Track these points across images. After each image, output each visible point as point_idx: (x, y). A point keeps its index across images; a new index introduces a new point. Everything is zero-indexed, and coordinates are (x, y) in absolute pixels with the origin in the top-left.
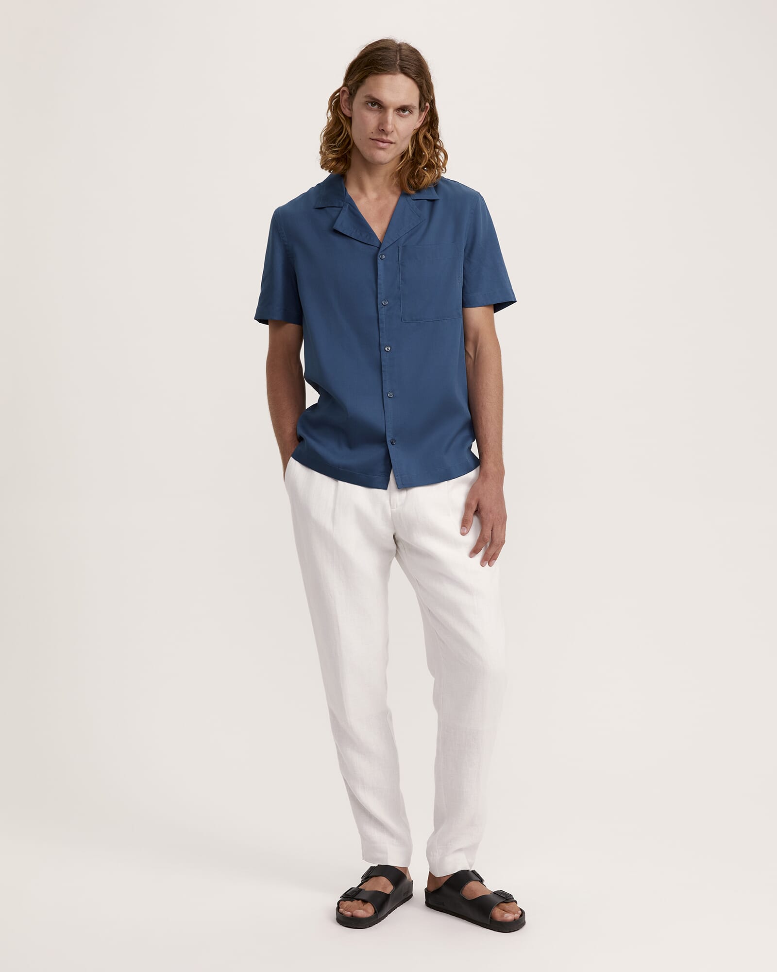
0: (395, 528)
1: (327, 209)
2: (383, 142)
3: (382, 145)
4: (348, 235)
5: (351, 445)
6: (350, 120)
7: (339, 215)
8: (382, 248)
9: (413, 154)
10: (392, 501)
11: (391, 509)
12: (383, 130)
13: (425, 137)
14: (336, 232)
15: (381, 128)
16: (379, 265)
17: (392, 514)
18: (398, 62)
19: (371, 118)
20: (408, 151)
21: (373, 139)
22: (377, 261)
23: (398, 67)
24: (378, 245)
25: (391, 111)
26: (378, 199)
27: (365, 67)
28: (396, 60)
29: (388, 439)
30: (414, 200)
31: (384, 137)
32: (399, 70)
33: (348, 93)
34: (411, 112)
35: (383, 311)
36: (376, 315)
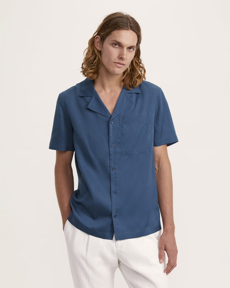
0: (118, 258)
1: (85, 97)
2: (120, 64)
3: (119, 65)
4: (95, 111)
5: (94, 218)
6: (100, 52)
7: (90, 100)
8: (112, 118)
9: (130, 71)
10: (116, 245)
11: (116, 248)
12: (121, 58)
13: (136, 62)
14: (89, 109)
15: (120, 57)
16: (110, 127)
17: (117, 251)
18: (129, 24)
19: (115, 52)
20: (127, 69)
21: (115, 63)
22: (109, 125)
23: (129, 26)
24: (109, 116)
25: (125, 48)
26: (111, 92)
27: (112, 26)
28: (128, 23)
29: (113, 215)
30: (128, 93)
31: (121, 62)
32: (130, 28)
33: (100, 39)
34: (134, 49)
35: (112, 150)
36: (109, 151)
